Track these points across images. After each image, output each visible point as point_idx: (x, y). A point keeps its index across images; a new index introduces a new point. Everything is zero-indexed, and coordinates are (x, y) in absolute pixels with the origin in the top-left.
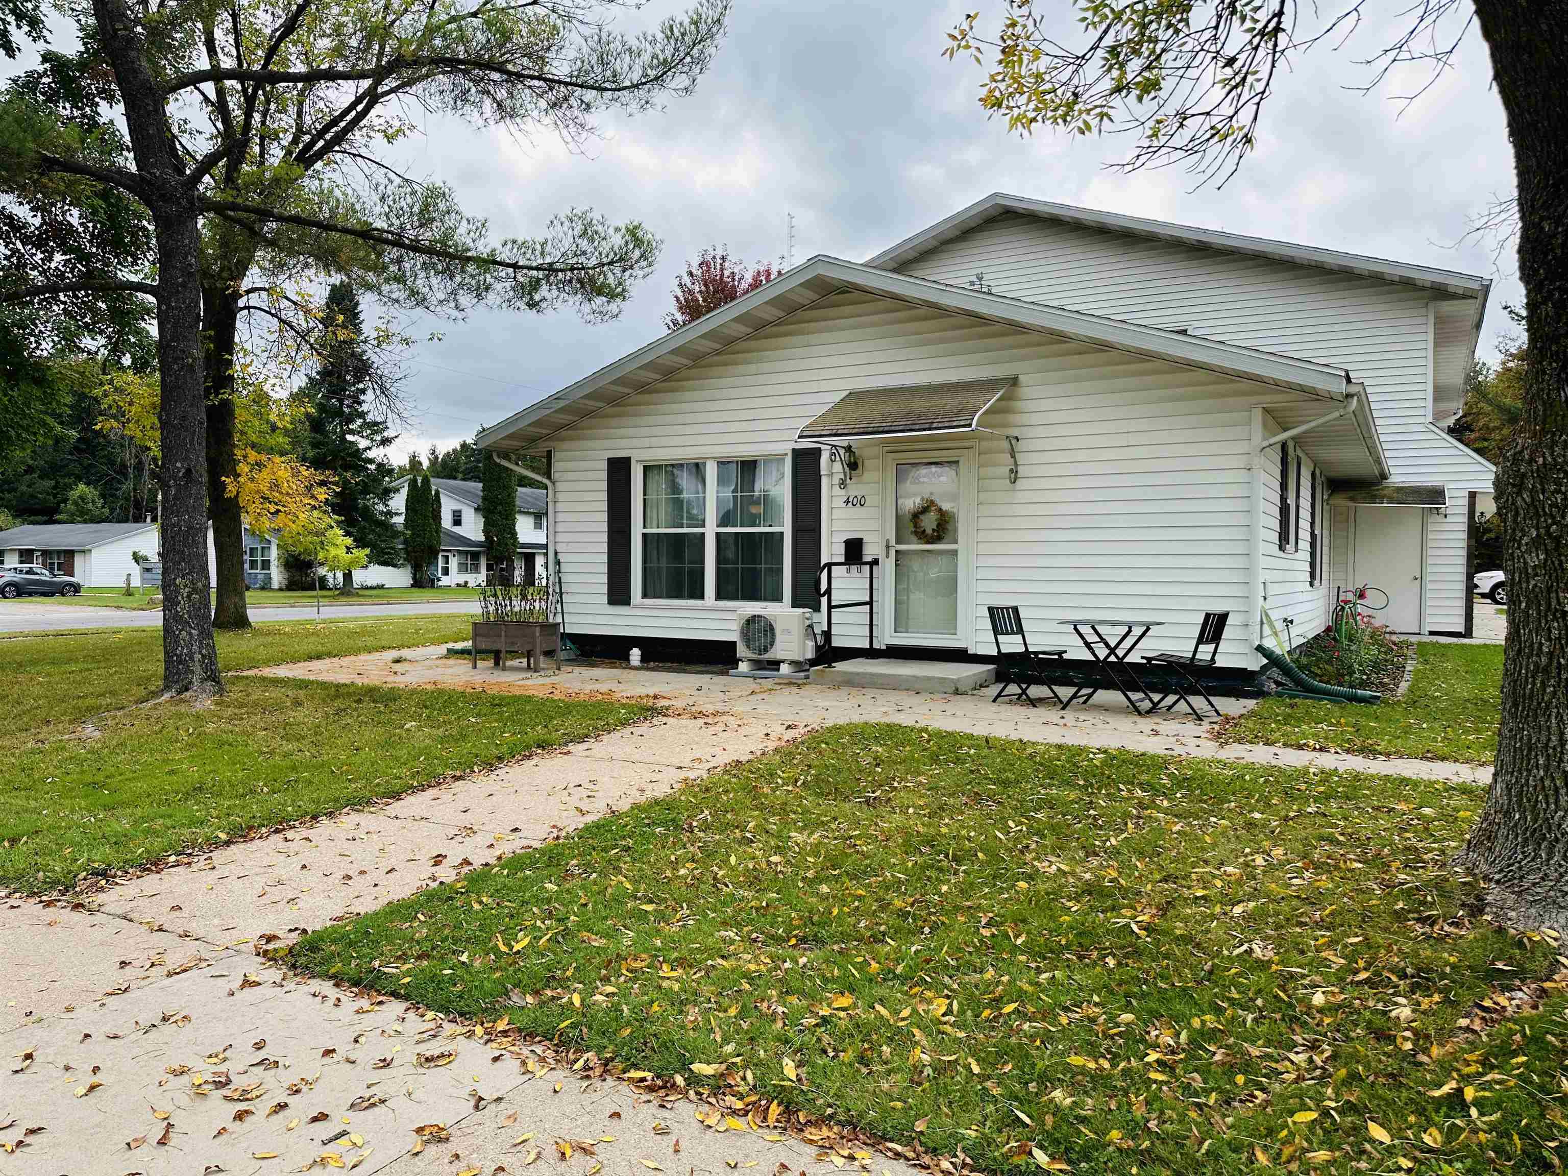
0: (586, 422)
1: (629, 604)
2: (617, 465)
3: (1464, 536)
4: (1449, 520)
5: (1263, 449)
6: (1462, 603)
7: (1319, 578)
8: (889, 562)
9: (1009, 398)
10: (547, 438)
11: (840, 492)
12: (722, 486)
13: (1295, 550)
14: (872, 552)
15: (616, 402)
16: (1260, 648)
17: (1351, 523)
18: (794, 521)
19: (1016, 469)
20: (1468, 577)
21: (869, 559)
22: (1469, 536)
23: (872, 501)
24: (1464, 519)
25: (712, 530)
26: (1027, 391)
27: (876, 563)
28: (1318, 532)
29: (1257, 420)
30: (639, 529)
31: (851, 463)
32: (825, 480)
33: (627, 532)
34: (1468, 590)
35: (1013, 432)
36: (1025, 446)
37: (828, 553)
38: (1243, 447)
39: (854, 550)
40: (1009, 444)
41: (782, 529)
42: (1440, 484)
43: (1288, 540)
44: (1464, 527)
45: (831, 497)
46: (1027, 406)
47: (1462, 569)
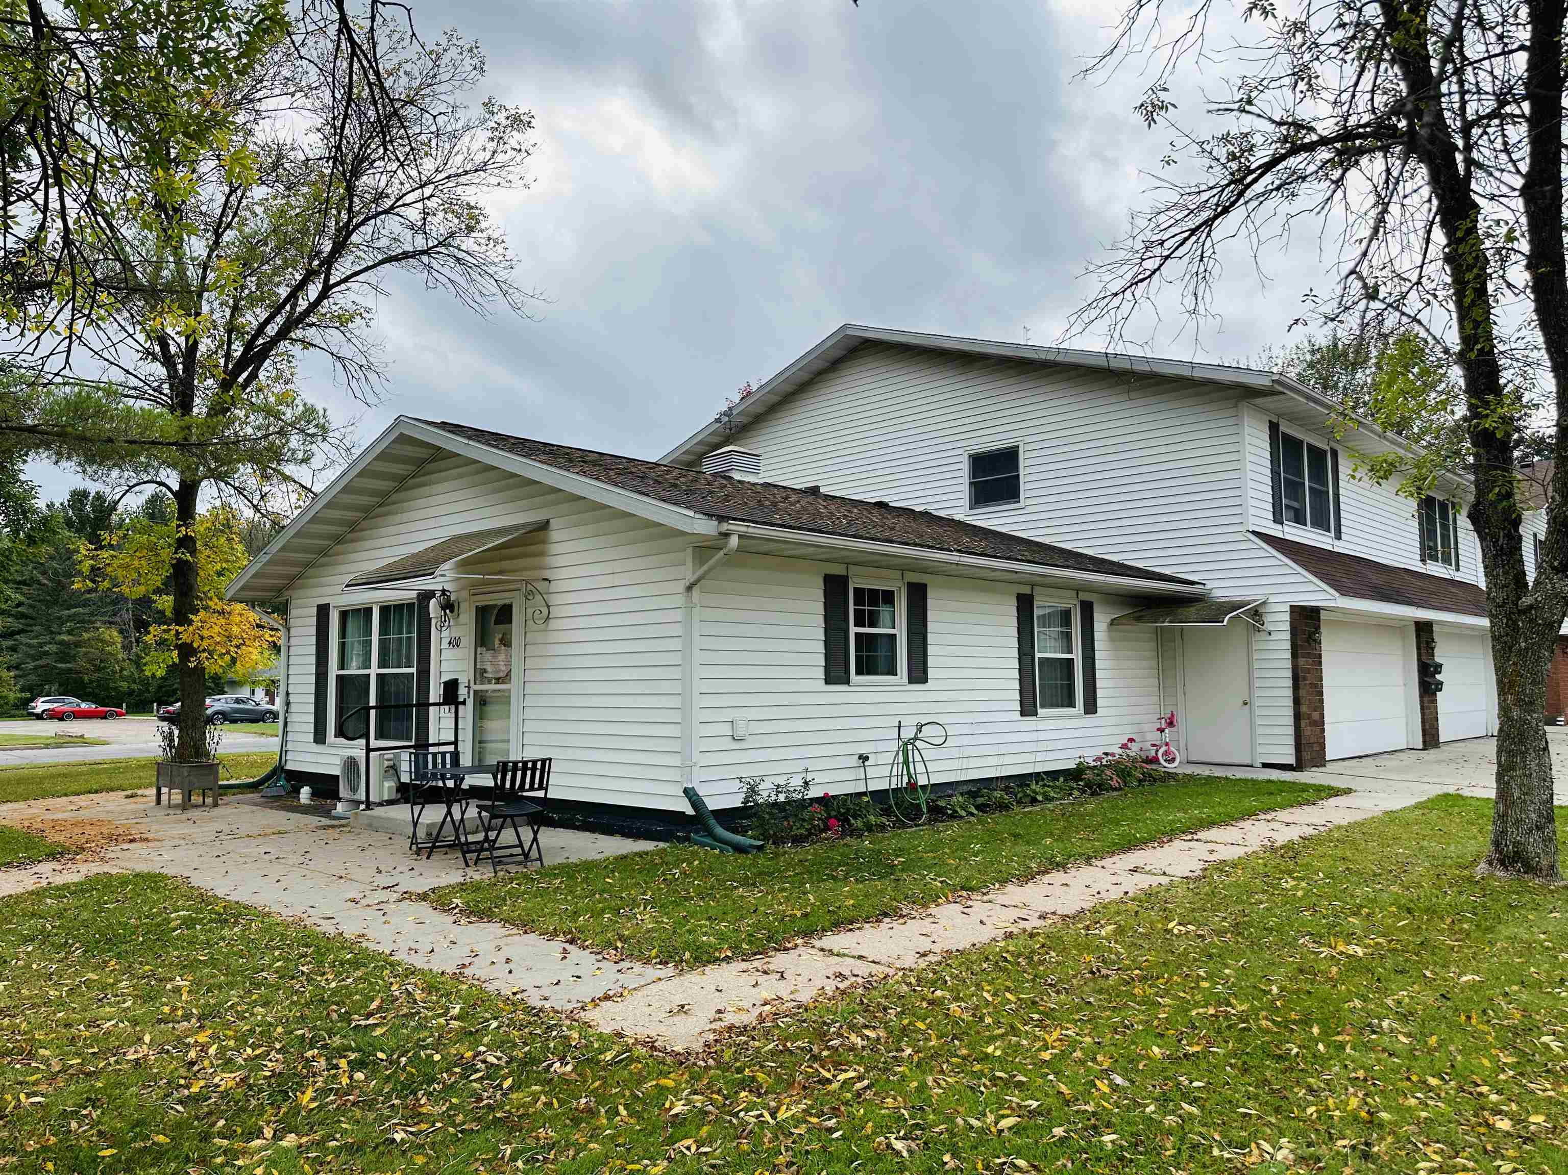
0: (311, 571)
1: (324, 743)
2: (323, 611)
3: (1288, 655)
4: (1274, 637)
5: (689, 588)
6: (1291, 731)
7: (1091, 707)
8: (470, 702)
9: (544, 542)
10: (287, 587)
11: (445, 634)
12: (384, 629)
13: (911, 681)
14: (462, 692)
15: (324, 552)
16: (686, 791)
17: (1178, 641)
18: (419, 662)
19: (545, 610)
20: (1297, 701)
21: (461, 699)
22: (1294, 655)
23: (464, 642)
24: (1287, 636)
25: (374, 671)
26: (555, 535)
27: (464, 703)
28: (1077, 655)
29: (689, 560)
30: (333, 671)
31: (448, 606)
32: (433, 622)
33: (326, 674)
34: (1297, 717)
35: (547, 574)
36: (554, 587)
37: (435, 693)
38: (681, 587)
39: (451, 688)
40: (541, 586)
41: (413, 670)
42: (1262, 599)
43: (892, 671)
44: (1288, 645)
45: (438, 639)
46: (555, 548)
47: (1289, 693)
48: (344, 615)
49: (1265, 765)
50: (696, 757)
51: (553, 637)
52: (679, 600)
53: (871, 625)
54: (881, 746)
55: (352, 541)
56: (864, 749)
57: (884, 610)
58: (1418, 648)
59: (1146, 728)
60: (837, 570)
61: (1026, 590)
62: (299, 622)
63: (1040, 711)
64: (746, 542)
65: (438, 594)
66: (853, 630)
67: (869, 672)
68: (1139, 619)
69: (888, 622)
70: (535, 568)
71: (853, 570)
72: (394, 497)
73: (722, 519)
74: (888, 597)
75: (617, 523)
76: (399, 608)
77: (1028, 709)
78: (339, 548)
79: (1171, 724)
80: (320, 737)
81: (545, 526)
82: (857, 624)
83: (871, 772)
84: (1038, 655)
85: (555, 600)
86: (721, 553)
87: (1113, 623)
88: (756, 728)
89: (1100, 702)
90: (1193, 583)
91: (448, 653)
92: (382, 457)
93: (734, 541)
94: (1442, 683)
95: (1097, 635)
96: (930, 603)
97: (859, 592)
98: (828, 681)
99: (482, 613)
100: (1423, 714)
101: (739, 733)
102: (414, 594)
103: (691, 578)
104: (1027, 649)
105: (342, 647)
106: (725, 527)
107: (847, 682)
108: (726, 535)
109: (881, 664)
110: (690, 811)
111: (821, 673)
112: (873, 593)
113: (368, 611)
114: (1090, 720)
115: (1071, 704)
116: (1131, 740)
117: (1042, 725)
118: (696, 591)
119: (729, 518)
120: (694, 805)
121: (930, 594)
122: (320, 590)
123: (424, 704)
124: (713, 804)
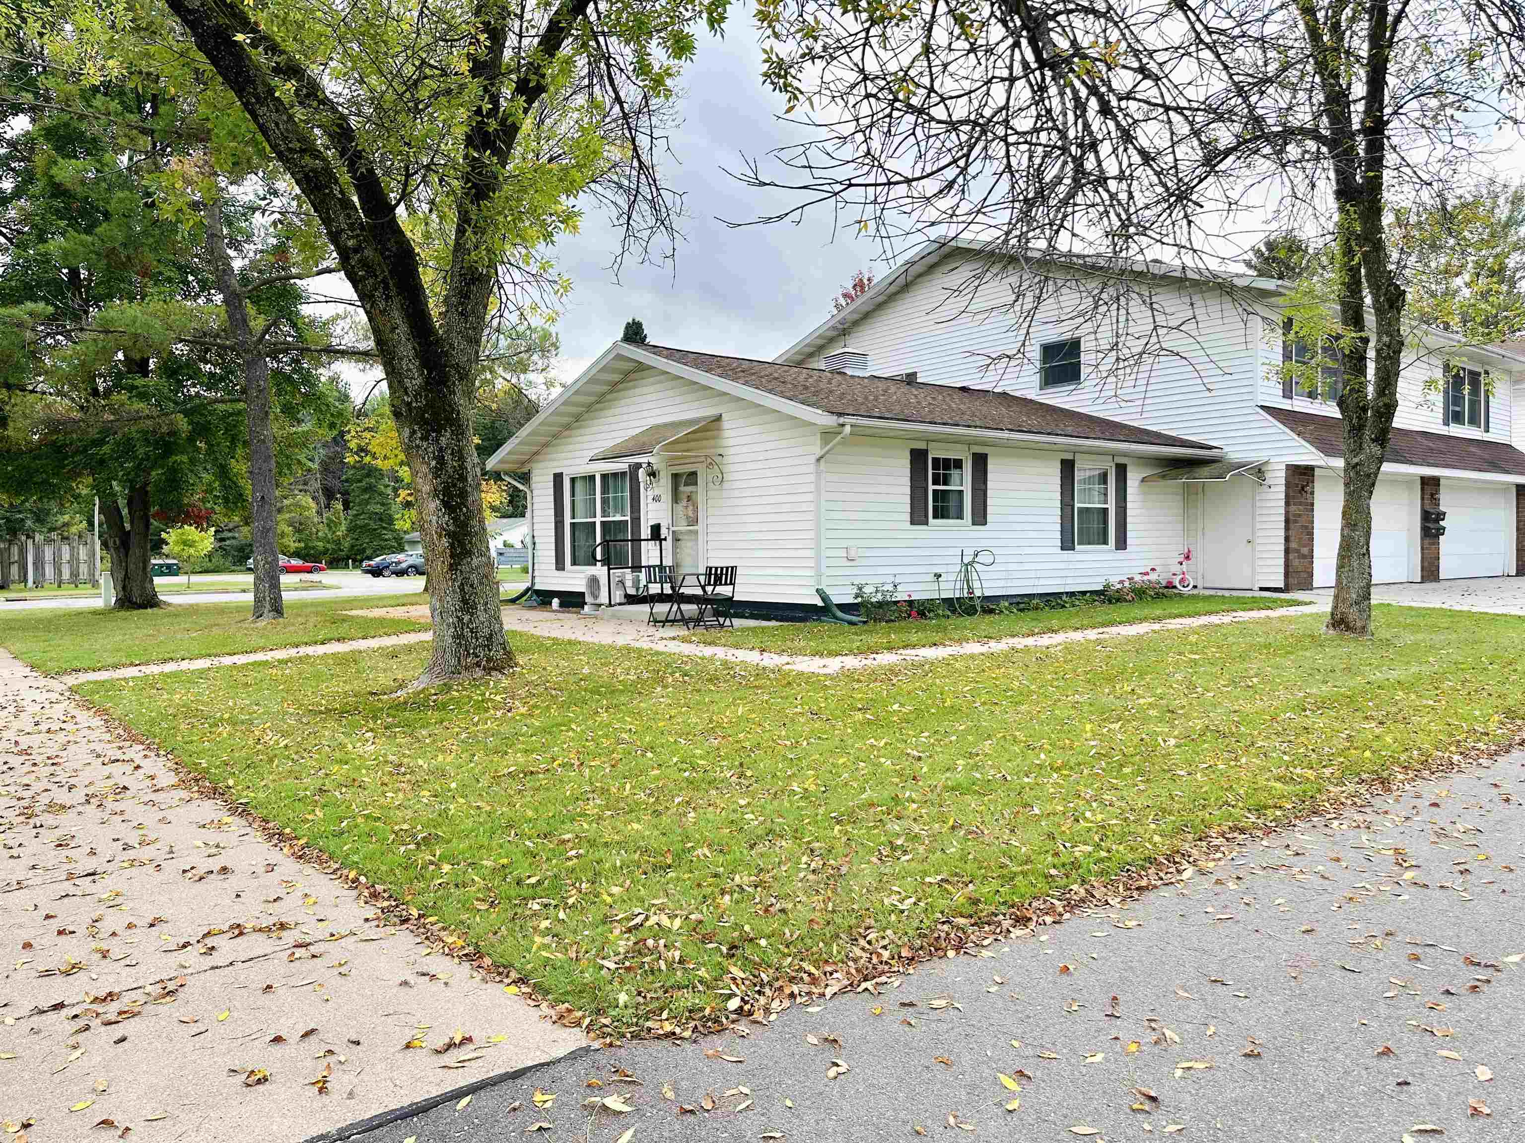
1: (565, 570)
2: (558, 479)
3: (1283, 503)
4: (1272, 489)
5: (818, 460)
6: (1282, 561)
7: (1121, 543)
8: (670, 539)
9: (719, 429)
10: (529, 461)
11: (650, 493)
12: (605, 490)
13: (974, 523)
14: (664, 532)
15: (556, 436)
16: (817, 590)
17: (1200, 496)
18: (632, 512)
19: (720, 476)
20: (1287, 539)
21: (663, 537)
22: (1287, 504)
23: (663, 498)
24: (1283, 488)
25: (598, 520)
26: (726, 424)
27: (665, 539)
28: (1111, 506)
29: (819, 442)
30: (568, 520)
31: (652, 474)
32: (642, 485)
33: (563, 522)
34: (1287, 551)
35: (721, 451)
36: (726, 460)
37: (645, 533)
38: (813, 459)
39: (656, 531)
40: (718, 459)
41: (628, 518)
42: (1266, 459)
43: (960, 516)
44: (1283, 496)
45: (646, 496)
46: (727, 434)
47: (1282, 533)
48: (573, 480)
49: (1262, 589)
50: (824, 570)
51: (725, 494)
52: (812, 468)
53: (945, 484)
54: (951, 568)
55: (579, 428)
56: (938, 571)
57: (955, 473)
58: (1423, 499)
59: (1170, 561)
60: (921, 445)
61: (1069, 456)
62: (539, 485)
63: (1077, 547)
64: (854, 429)
65: (644, 466)
66: (931, 487)
67: (943, 517)
68: (1164, 477)
69: (958, 482)
70: (714, 447)
71: (932, 445)
72: (608, 397)
73: (840, 414)
74: (958, 464)
75: (767, 418)
76: (615, 475)
77: (1067, 544)
78: (567, 433)
79: (1187, 558)
80: (560, 565)
81: (719, 418)
82: (934, 484)
83: (943, 586)
84: (1077, 505)
85: (725, 469)
86: (839, 437)
87: (1143, 480)
88: (861, 552)
89: (1129, 541)
90: (1211, 448)
91: (653, 506)
92: (603, 370)
93: (848, 429)
94: (1444, 528)
95: (1129, 490)
96: (990, 467)
97: (936, 461)
98: (912, 523)
99: (676, 477)
100: (1422, 554)
101: (852, 554)
102: (627, 465)
103: (819, 452)
104: (1068, 499)
105: (573, 503)
106: (842, 420)
107: (927, 524)
108: (843, 425)
109: (952, 511)
110: (820, 603)
111: (908, 517)
112: (947, 461)
113: (592, 478)
114: (1121, 554)
115: (1105, 542)
116: (1153, 570)
117: (1079, 557)
118: (822, 461)
119: (844, 414)
120: (823, 600)
121: (990, 461)
122: (555, 464)
123: (637, 540)
124: (836, 600)
